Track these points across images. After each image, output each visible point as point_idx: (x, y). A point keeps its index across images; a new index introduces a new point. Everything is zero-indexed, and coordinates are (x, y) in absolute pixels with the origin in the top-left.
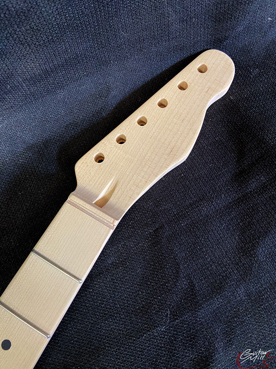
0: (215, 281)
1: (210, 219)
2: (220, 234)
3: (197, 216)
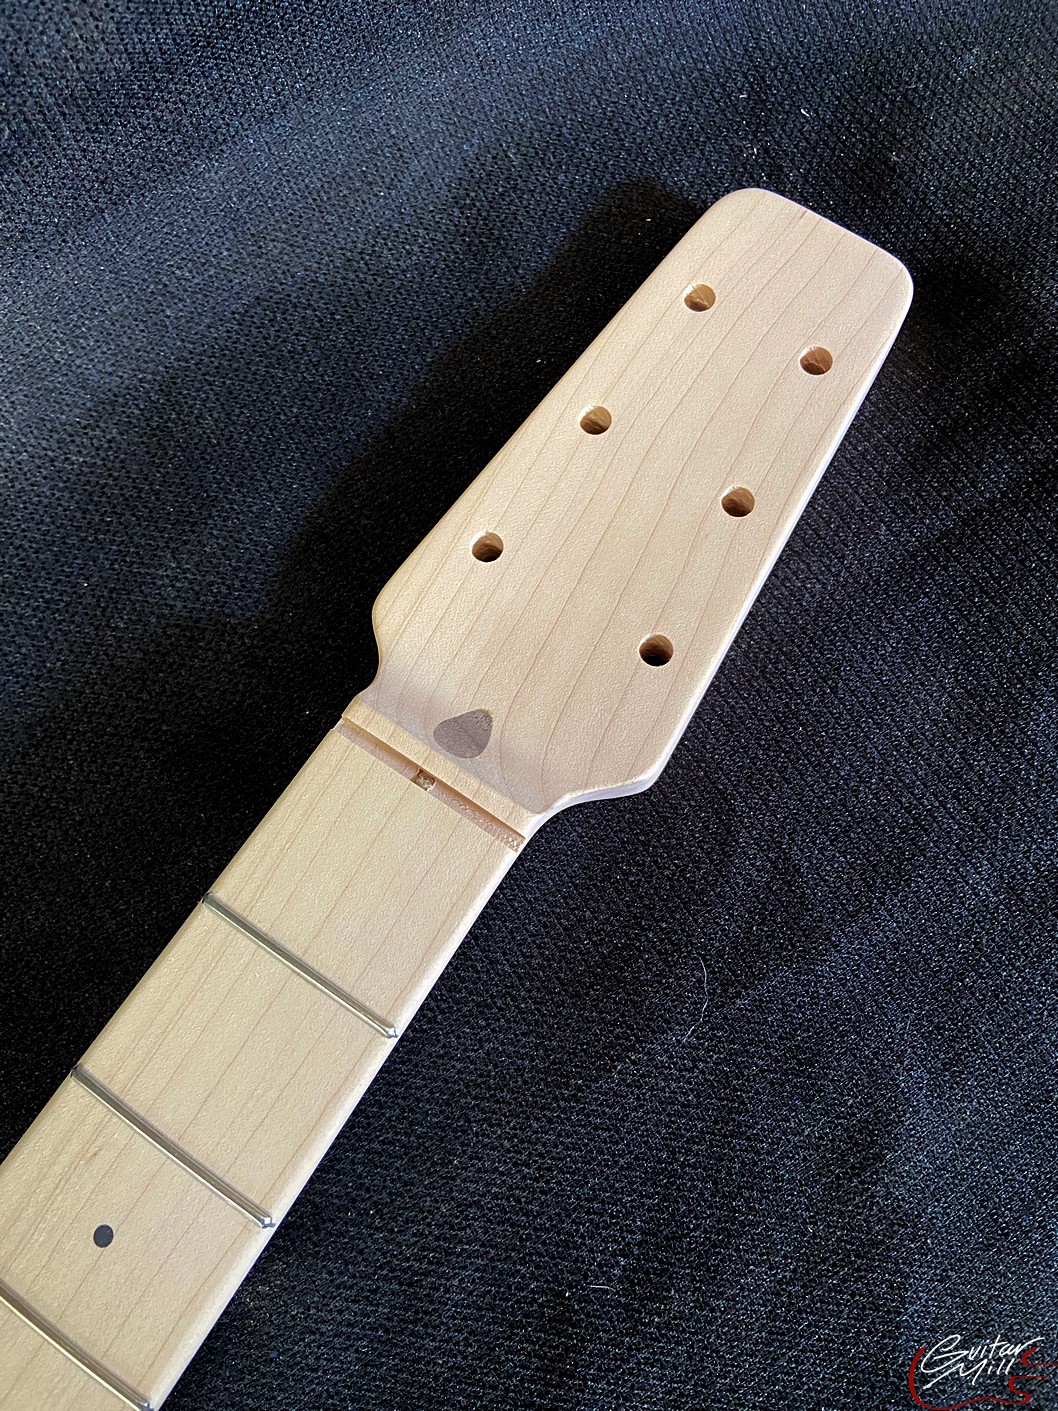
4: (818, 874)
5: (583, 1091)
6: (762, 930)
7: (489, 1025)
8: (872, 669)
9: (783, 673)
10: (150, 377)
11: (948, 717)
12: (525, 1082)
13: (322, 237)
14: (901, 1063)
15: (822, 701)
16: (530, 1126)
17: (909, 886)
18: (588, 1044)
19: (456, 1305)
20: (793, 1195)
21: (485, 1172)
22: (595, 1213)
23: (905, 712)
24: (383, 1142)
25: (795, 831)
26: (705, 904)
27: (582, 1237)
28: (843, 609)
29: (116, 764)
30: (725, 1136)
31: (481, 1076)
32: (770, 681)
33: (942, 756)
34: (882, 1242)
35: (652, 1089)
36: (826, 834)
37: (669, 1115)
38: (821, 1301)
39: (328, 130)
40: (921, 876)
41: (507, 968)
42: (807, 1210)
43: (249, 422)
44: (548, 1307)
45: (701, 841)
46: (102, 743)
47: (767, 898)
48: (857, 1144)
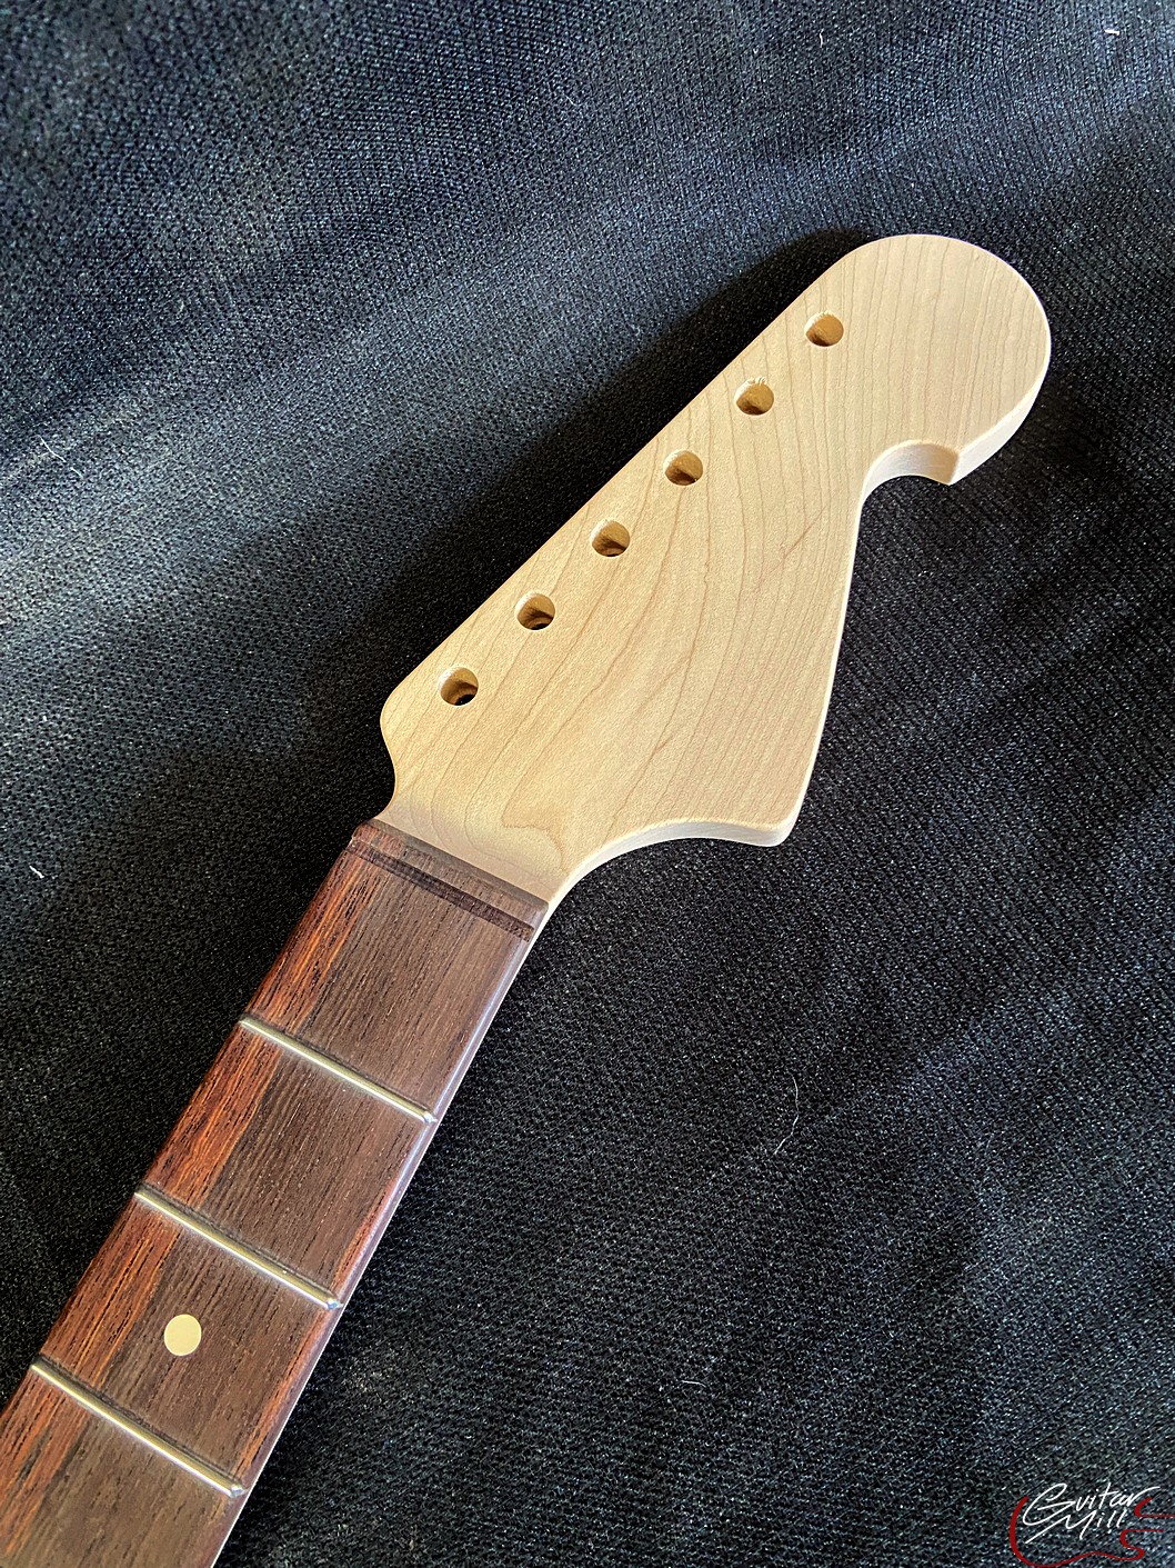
0: (962, 974)
1: (929, 761)
2: (970, 812)
3: (883, 752)
4: (906, 999)
5: (678, 1197)
6: (852, 1051)
7: (592, 1132)
8: (961, 807)
9: (877, 808)
10: (292, 522)
11: (1032, 854)
12: (625, 1187)
13: (455, 397)
14: (981, 1179)
15: (913, 836)
16: (629, 1229)
17: (992, 1013)
18: (684, 1153)
19: (556, 1396)
20: (875, 1302)
21: (586, 1270)
22: (688, 1312)
23: (992, 850)
24: (491, 1240)
25: (884, 958)
26: (798, 1025)
27: (676, 1335)
28: (935, 750)
29: (250, 879)
30: (813, 1244)
31: (584, 1180)
32: (865, 816)
33: (1025, 892)
34: (959, 1350)
35: (744, 1197)
36: (914, 962)
37: (760, 1223)
38: (901, 1404)
39: (465, 301)
40: (1003, 1004)
41: (610, 1079)
42: (889, 1316)
43: (382, 565)
44: (643, 1401)
45: (795, 965)
46: (238, 859)
47: (857, 1020)
48: (937, 1256)
